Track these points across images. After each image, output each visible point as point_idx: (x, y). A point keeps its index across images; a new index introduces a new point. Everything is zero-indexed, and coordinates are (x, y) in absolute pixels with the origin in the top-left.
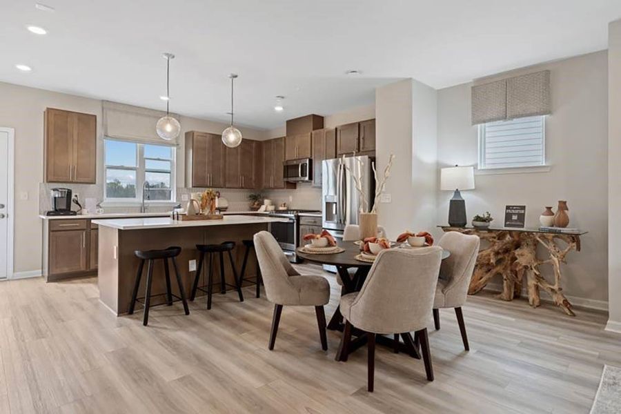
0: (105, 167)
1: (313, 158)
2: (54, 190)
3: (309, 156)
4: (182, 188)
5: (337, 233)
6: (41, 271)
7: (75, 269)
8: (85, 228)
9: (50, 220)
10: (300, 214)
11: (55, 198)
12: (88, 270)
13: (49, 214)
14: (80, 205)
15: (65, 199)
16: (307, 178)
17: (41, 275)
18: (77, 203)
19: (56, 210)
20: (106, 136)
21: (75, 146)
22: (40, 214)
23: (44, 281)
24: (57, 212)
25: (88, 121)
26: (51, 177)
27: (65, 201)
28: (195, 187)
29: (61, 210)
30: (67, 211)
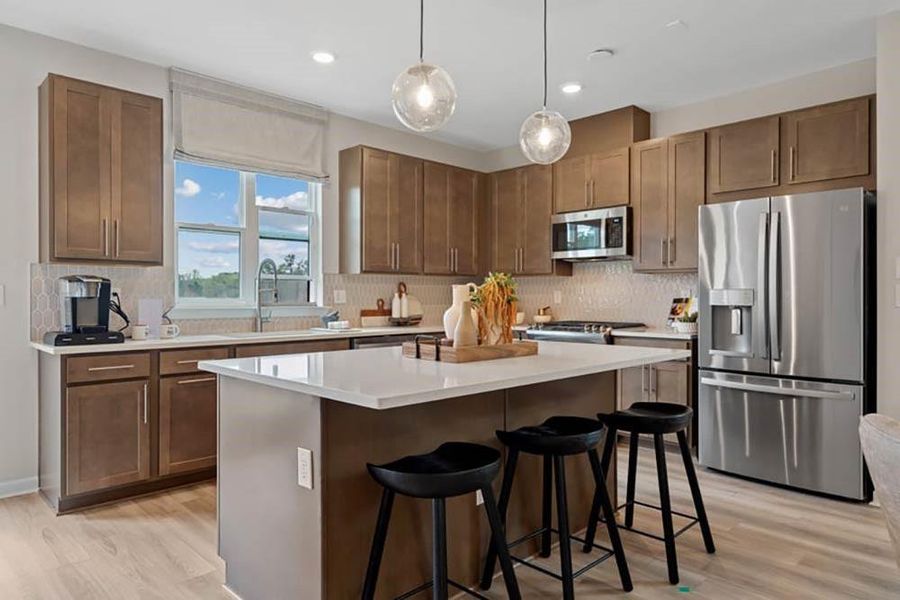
0: (176, 226)
1: (635, 204)
2: (72, 279)
3: (627, 202)
4: (334, 275)
5: (729, 378)
6: (37, 478)
7: (124, 478)
8: (148, 374)
9: (65, 358)
10: (615, 333)
11: (74, 300)
12: (154, 479)
13: (60, 340)
14: (125, 318)
15: (95, 303)
16: (623, 251)
17: (37, 490)
18: (119, 311)
19: (76, 330)
20: (180, 152)
21: (117, 170)
22: (32, 339)
23: (50, 511)
24: (77, 335)
25: (143, 113)
26: (62, 247)
27: (94, 306)
28: (365, 272)
29: (88, 331)
30: (101, 333)
